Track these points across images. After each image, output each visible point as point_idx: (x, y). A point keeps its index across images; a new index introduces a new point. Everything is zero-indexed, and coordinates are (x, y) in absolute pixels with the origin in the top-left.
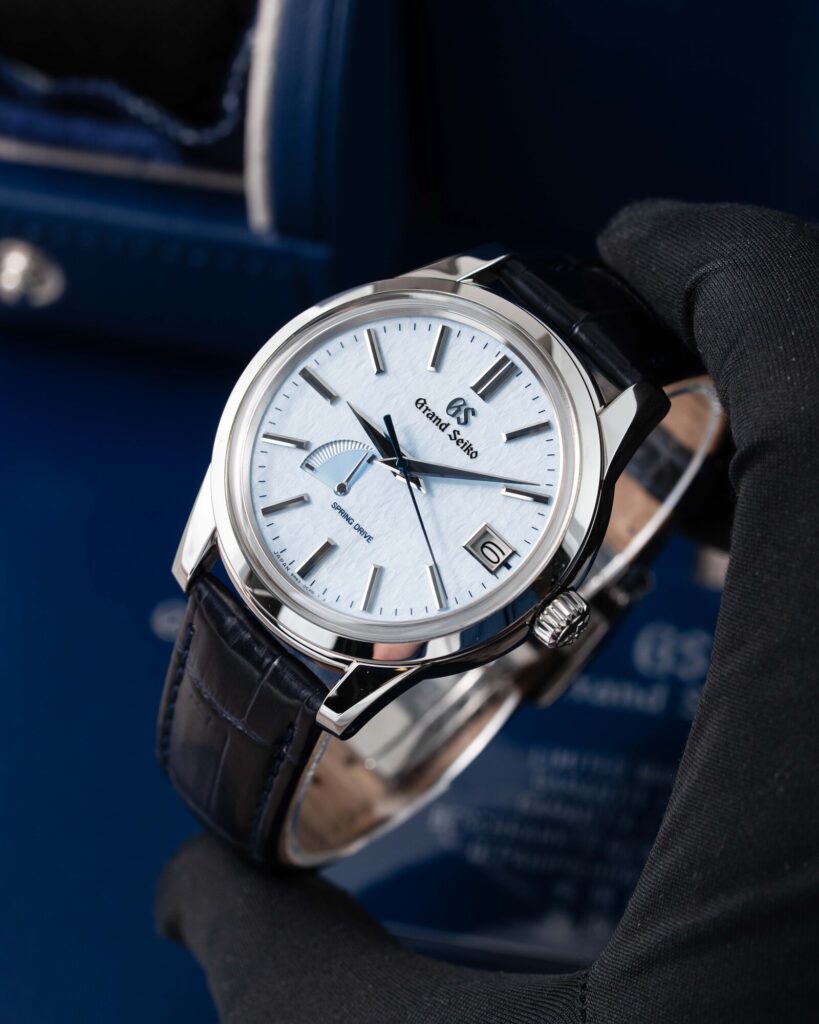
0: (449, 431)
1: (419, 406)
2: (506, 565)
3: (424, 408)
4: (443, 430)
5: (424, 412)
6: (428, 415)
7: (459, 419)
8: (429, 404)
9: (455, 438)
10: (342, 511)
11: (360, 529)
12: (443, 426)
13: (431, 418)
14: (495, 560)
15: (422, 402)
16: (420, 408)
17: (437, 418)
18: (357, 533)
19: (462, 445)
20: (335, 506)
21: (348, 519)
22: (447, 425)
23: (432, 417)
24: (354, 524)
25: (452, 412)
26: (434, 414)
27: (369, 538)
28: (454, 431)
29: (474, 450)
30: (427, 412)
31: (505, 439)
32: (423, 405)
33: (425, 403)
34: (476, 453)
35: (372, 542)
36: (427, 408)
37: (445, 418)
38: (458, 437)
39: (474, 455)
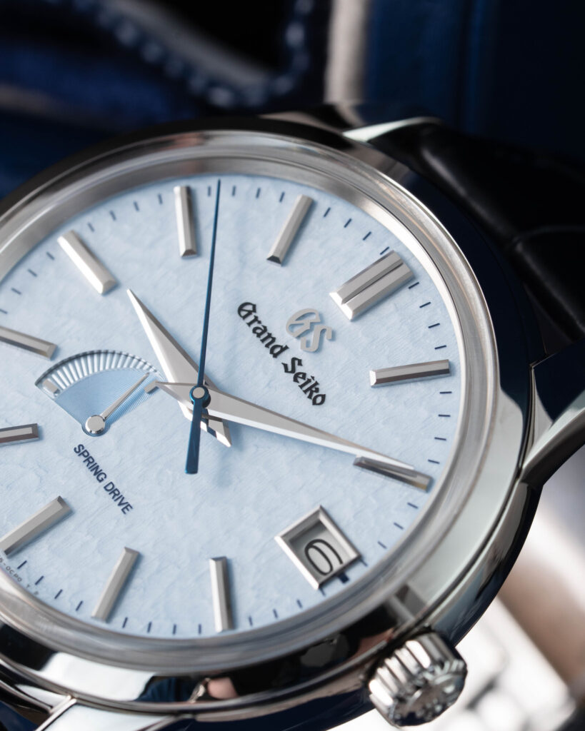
0: (286, 358)
1: (243, 313)
2: (342, 576)
3: (251, 318)
4: (275, 356)
5: (249, 324)
6: (254, 331)
7: (308, 344)
8: (260, 313)
9: (293, 371)
10: (89, 460)
11: (113, 491)
12: (277, 350)
13: (259, 335)
14: (326, 568)
15: (250, 308)
16: (244, 317)
17: (270, 335)
18: (109, 497)
19: (302, 381)
20: (81, 451)
21: (97, 472)
22: (284, 349)
23: (263, 333)
24: (106, 482)
25: (298, 330)
26: (265, 329)
27: (126, 507)
28: (294, 360)
29: (321, 392)
30: (255, 325)
31: (373, 381)
32: (250, 313)
33: (254, 310)
34: (323, 397)
35: (130, 513)
36: (256, 319)
37: (282, 337)
38: (299, 369)
39: (319, 400)
